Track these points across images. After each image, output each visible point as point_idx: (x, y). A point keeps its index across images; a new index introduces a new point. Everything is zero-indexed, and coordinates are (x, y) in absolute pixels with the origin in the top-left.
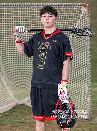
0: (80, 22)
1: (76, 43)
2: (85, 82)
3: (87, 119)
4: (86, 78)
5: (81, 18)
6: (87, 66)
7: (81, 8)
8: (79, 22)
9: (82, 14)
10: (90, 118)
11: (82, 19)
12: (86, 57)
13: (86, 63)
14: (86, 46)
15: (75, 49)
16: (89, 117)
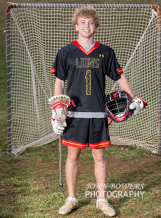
0: (149, 30)
1: (143, 56)
2: (154, 106)
3: (156, 154)
4: (155, 101)
5: (149, 24)
6: (157, 86)
7: (150, 11)
8: (147, 29)
9: (152, 18)
10: (160, 153)
11: (152, 26)
12: (156, 74)
13: (155, 82)
14: (156, 60)
15: (142, 64)
16: (158, 151)
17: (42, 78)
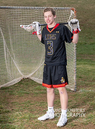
2: (72, 64)
4: (73, 61)
5: (70, 19)
7: (70, 11)
9: (71, 15)
12: (73, 46)
13: (73, 51)
16: (74, 90)
17: (9, 48)
